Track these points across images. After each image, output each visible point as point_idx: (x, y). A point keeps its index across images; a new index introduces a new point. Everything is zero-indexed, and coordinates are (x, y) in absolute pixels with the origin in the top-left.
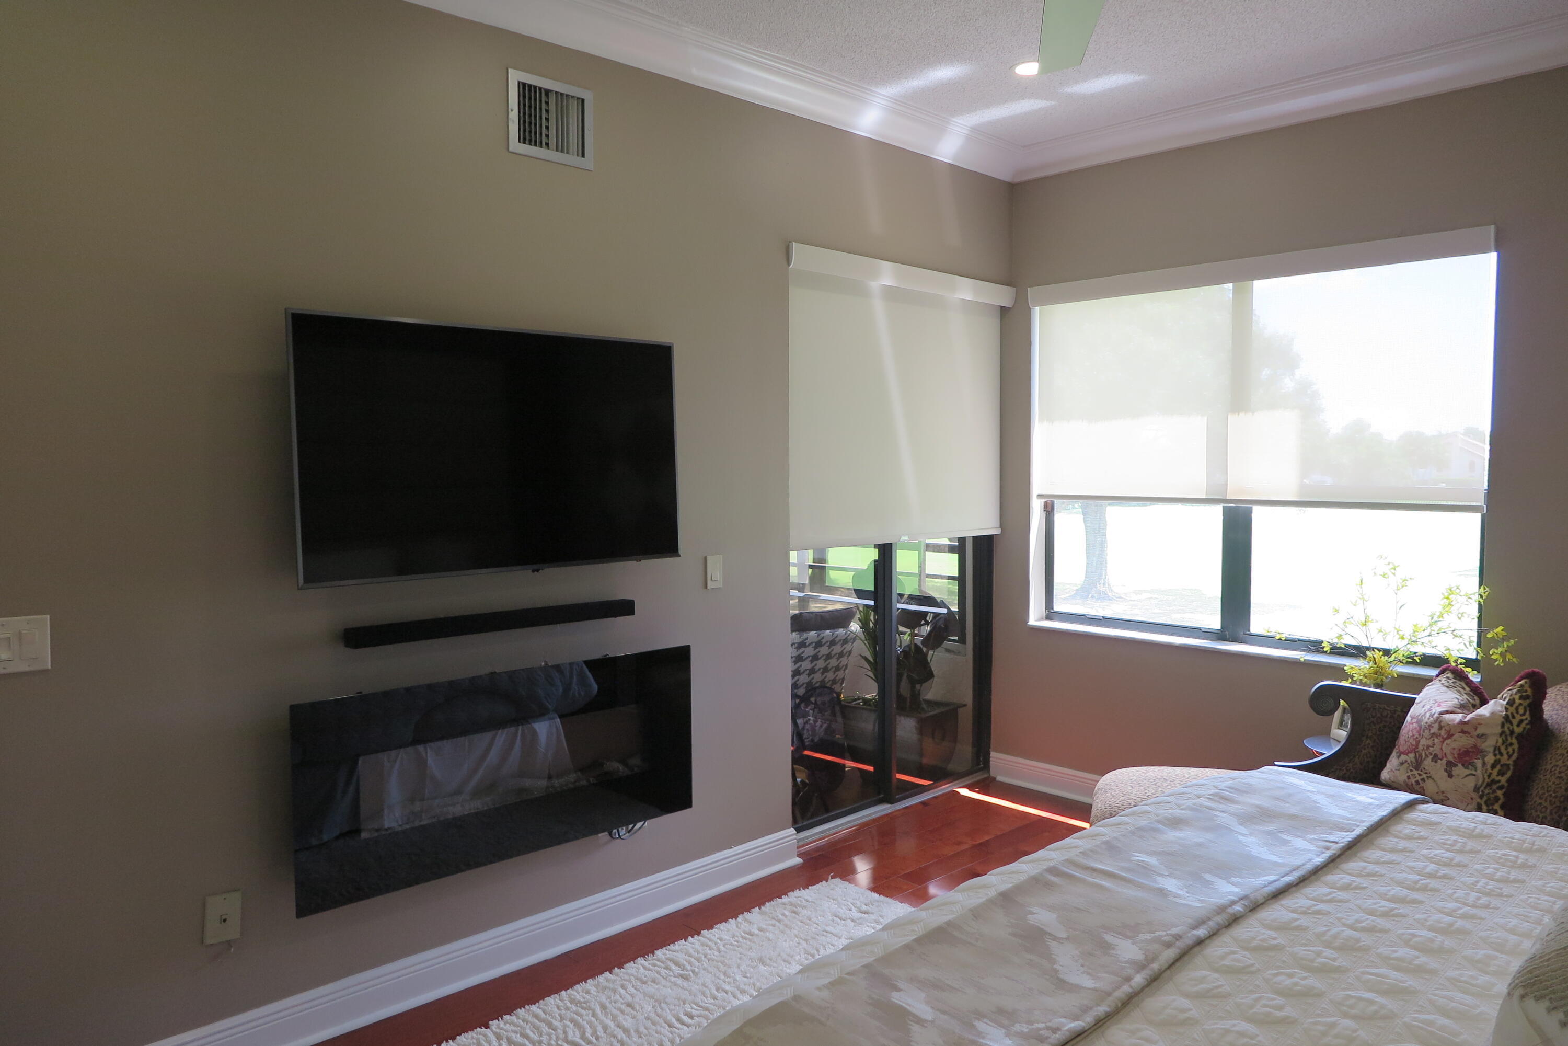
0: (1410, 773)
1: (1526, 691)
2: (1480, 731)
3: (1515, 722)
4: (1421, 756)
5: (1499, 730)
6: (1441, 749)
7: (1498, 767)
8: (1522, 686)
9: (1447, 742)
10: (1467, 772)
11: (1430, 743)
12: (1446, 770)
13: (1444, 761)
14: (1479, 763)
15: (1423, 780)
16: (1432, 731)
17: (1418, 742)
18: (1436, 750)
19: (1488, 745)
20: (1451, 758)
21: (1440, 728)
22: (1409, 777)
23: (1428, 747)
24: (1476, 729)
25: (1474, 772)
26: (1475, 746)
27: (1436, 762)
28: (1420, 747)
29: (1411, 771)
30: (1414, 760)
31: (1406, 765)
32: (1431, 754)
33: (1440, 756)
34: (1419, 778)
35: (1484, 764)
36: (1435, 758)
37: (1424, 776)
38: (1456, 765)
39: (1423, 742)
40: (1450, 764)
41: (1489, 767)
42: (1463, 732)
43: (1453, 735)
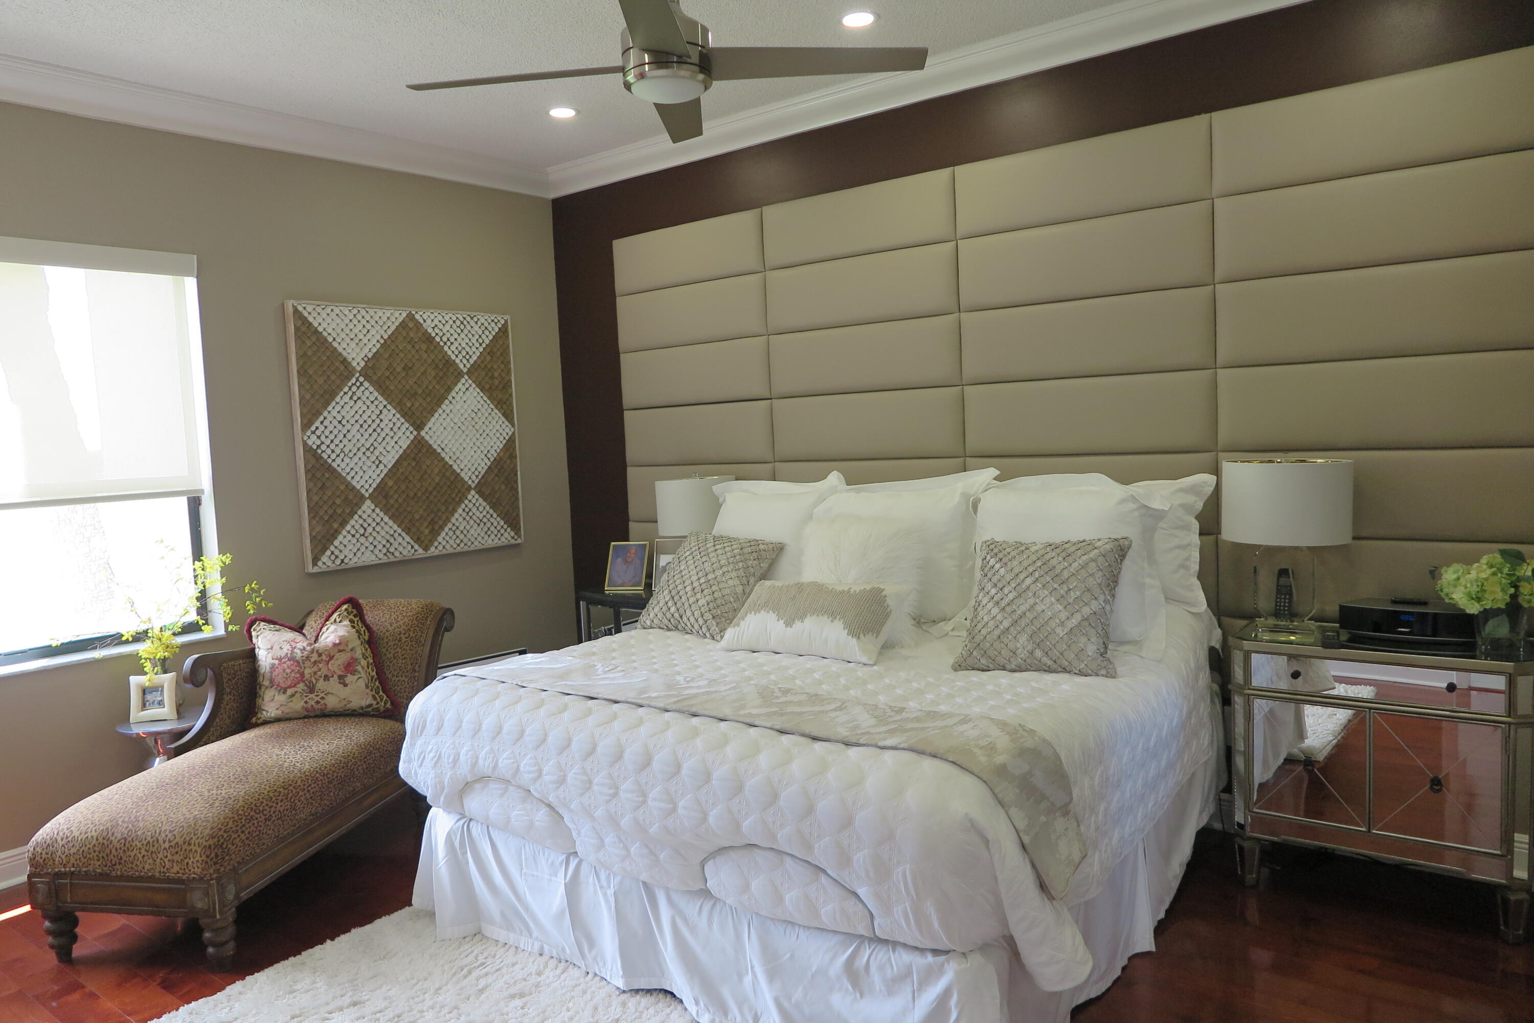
0: (306, 699)
1: (352, 612)
2: (350, 647)
3: (362, 632)
4: (310, 682)
5: (359, 642)
6: (329, 669)
7: (370, 667)
8: (346, 610)
9: (330, 663)
10: (356, 677)
11: (315, 669)
12: (340, 683)
13: (336, 677)
14: (359, 668)
15: (322, 698)
16: (313, 660)
17: (302, 675)
18: (324, 671)
19: (358, 654)
20: (340, 673)
21: (320, 655)
22: (306, 702)
23: (315, 673)
24: (347, 645)
25: (360, 676)
26: (352, 658)
27: (328, 680)
28: (307, 676)
29: (306, 696)
30: (305, 688)
31: (298, 695)
32: (321, 677)
33: (330, 675)
34: (318, 699)
35: (363, 668)
36: (326, 678)
37: (322, 695)
38: (346, 676)
39: (307, 672)
40: (340, 677)
41: (366, 668)
42: (340, 651)
43: (333, 656)
